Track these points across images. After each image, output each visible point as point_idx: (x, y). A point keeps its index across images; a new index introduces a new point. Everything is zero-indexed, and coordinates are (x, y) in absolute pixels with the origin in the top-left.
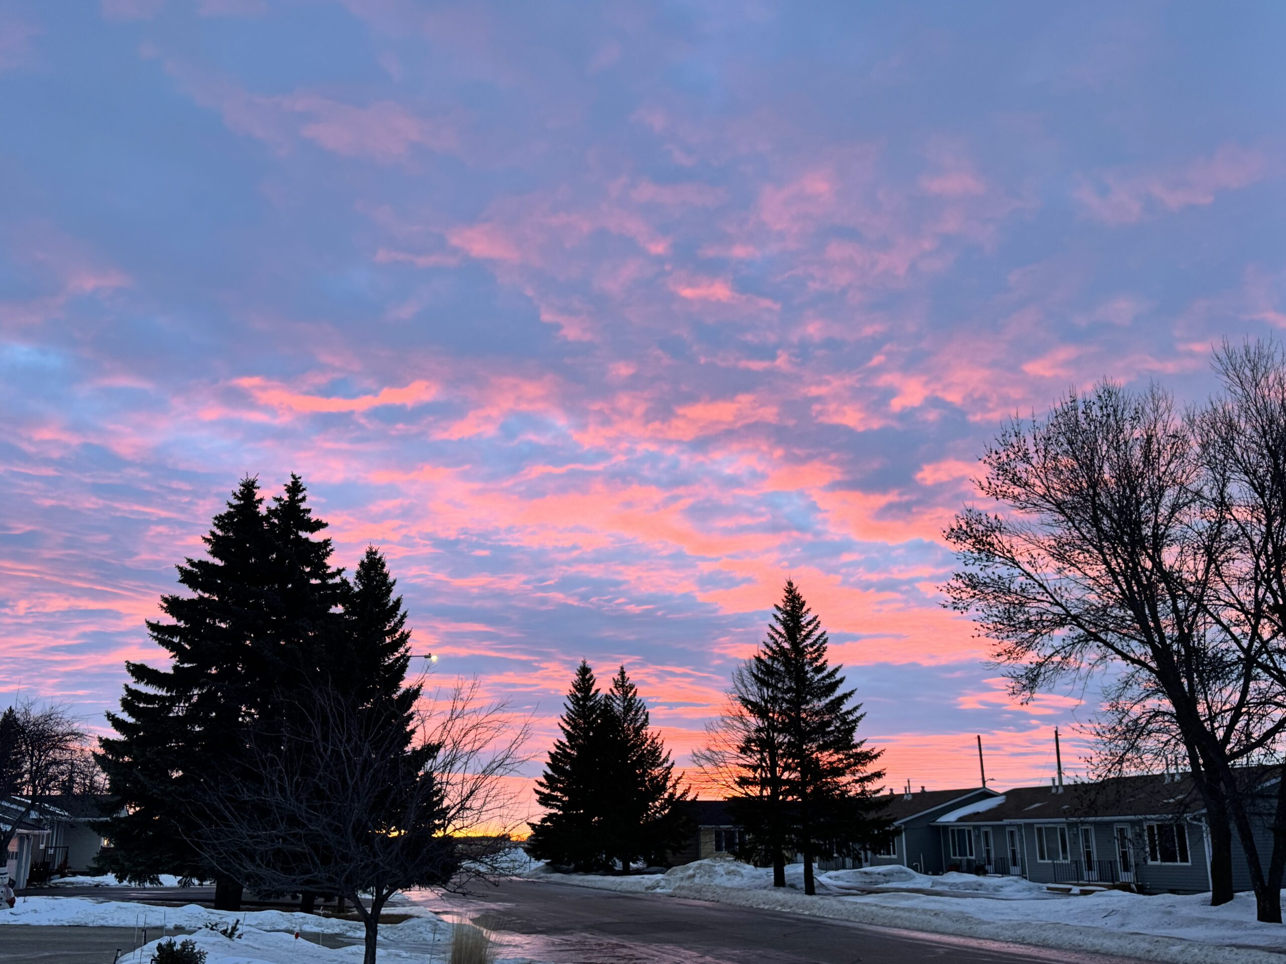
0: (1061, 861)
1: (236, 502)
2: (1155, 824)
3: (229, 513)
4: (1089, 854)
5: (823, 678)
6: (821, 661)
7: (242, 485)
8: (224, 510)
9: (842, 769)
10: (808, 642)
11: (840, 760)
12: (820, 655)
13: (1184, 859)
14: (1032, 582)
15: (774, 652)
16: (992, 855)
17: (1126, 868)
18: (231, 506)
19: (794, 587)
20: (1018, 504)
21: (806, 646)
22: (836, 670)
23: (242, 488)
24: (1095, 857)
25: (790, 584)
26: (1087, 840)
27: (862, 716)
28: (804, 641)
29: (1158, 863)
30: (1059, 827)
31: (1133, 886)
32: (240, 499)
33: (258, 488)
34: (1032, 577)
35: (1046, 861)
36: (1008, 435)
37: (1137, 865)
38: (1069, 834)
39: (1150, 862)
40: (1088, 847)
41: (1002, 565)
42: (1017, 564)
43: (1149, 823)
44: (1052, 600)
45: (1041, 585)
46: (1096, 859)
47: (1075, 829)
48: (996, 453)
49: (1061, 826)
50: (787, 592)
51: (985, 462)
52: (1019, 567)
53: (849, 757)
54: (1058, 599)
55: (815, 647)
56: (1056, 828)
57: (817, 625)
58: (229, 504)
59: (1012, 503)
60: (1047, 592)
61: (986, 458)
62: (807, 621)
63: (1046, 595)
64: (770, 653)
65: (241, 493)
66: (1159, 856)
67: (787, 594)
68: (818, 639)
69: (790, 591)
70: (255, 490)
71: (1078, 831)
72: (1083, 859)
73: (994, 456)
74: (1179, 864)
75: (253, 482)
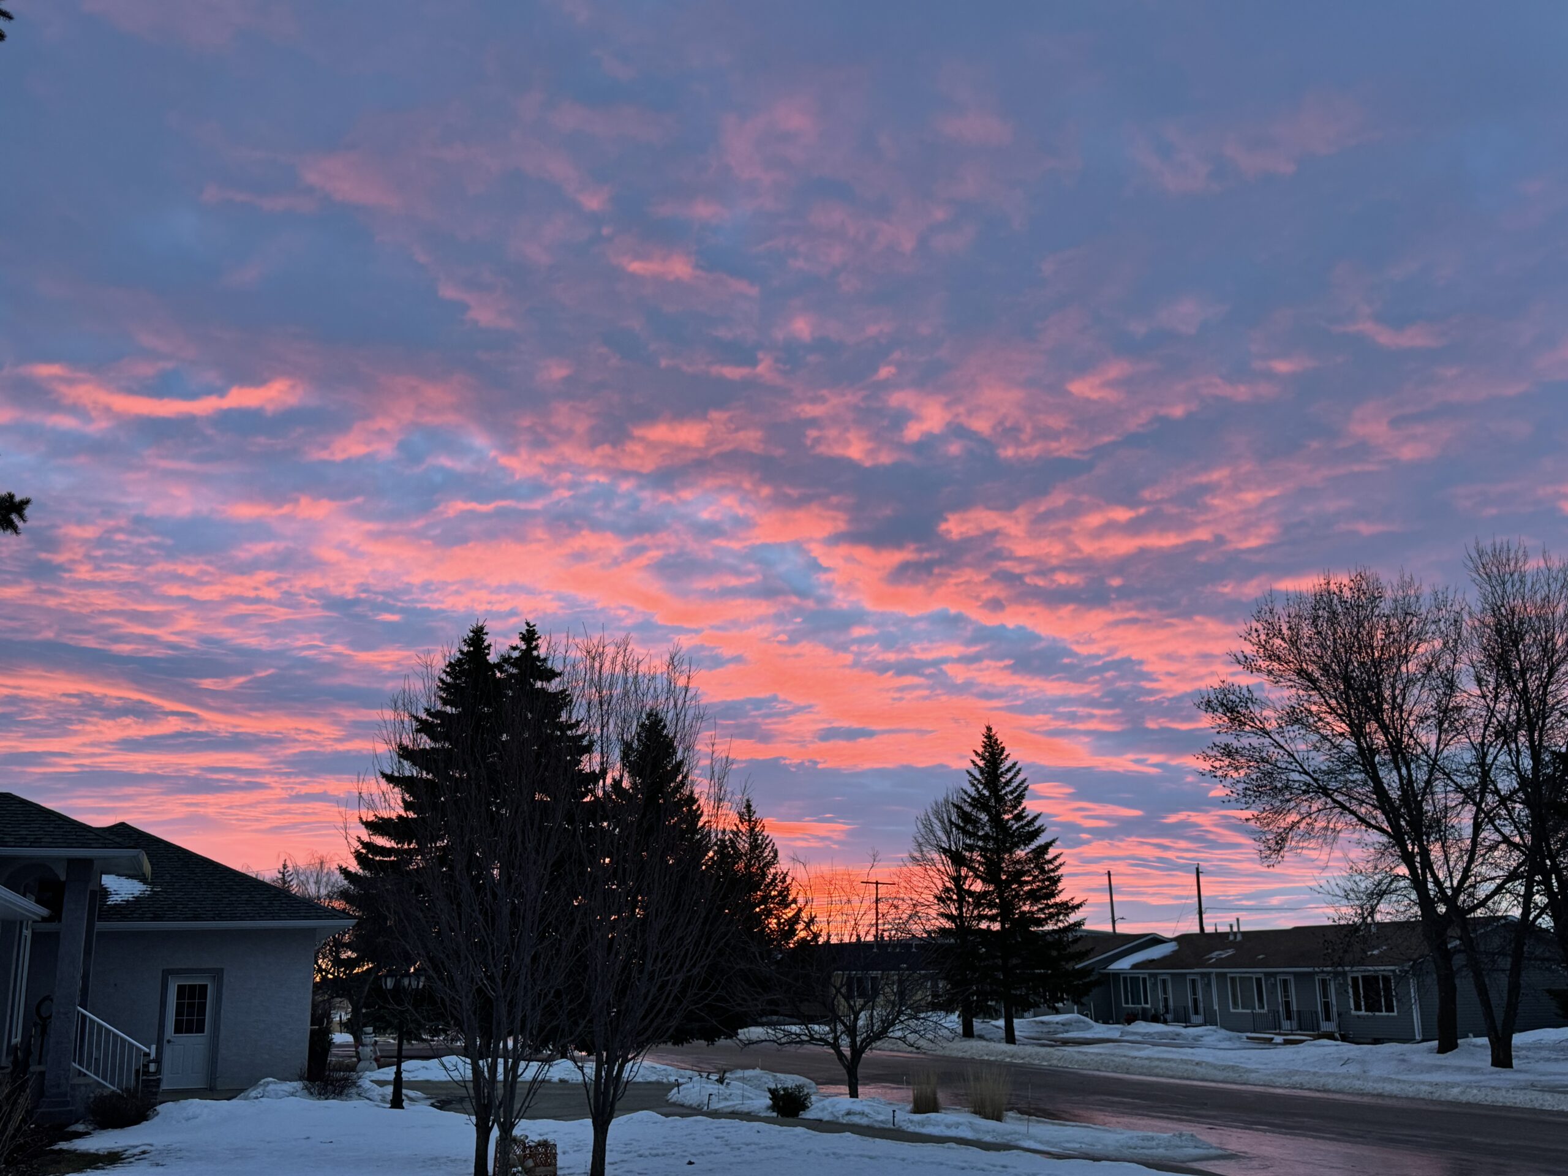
0: (1258, 1010)
1: (465, 649)
2: (1359, 975)
3: (459, 661)
4: (1287, 1004)
5: (1023, 827)
6: (1020, 808)
7: (472, 632)
8: (455, 657)
9: (1045, 920)
10: (1008, 789)
11: (1041, 910)
12: (1020, 803)
13: (1390, 1009)
14: (1282, 752)
15: (973, 799)
16: (1171, 1003)
17: (1328, 1018)
18: (461, 652)
19: (994, 732)
20: (1272, 677)
21: (1006, 794)
22: (1036, 818)
23: (471, 634)
24: (1294, 1007)
25: (989, 729)
26: (1286, 990)
27: (1061, 865)
28: (1003, 788)
29: (1363, 1013)
30: (1254, 976)
31: (1337, 1035)
32: (469, 646)
33: (486, 634)
34: (1282, 747)
35: (1240, 1010)
36: (1263, 612)
37: (1339, 1015)
38: (1266, 984)
39: (1353, 1012)
40: (1287, 996)
41: (1252, 735)
42: (1267, 733)
43: (1355, 975)
44: (1301, 770)
45: (1290, 755)
46: (1295, 1009)
47: (1273, 979)
48: (1256, 631)
49: (1258, 976)
50: (986, 737)
51: (1245, 639)
52: (1270, 737)
53: (1048, 906)
54: (1306, 767)
55: (1015, 795)
56: (1251, 978)
57: (1018, 773)
59: (1266, 677)
60: (1297, 762)
61: (1246, 635)
62: (1006, 768)
63: (1294, 764)
64: (969, 800)
65: (470, 639)
66: (1363, 1008)
67: (985, 740)
68: (1018, 786)
69: (989, 737)
70: (485, 637)
71: (1276, 981)
72: (1281, 1009)
73: (1255, 634)
74: (1384, 1013)
75: (482, 628)
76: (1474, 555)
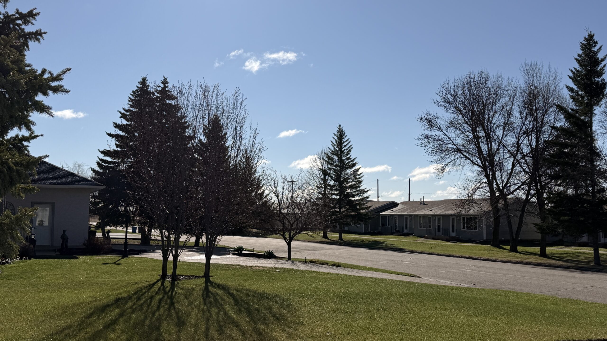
0: (428, 228)
1: (139, 86)
2: (465, 217)
3: (137, 90)
4: (439, 226)
5: (350, 162)
6: (349, 155)
7: (142, 79)
8: (135, 89)
9: (356, 195)
10: (345, 148)
11: (355, 192)
12: (349, 153)
13: (475, 228)
14: (446, 137)
15: (332, 151)
16: (398, 225)
17: (453, 231)
19: (342, 127)
20: (446, 109)
21: (344, 150)
22: (354, 159)
25: (340, 126)
26: (439, 221)
27: (362, 176)
29: (466, 230)
32: (141, 85)
33: (147, 80)
34: (446, 135)
35: (422, 228)
36: (445, 84)
37: (457, 230)
38: (432, 219)
39: (462, 230)
40: (439, 224)
41: (436, 131)
42: (442, 130)
45: (449, 138)
46: (442, 228)
47: (435, 218)
48: (442, 91)
49: (429, 216)
52: (443, 132)
53: (357, 191)
54: (454, 143)
55: (348, 150)
56: (427, 217)
57: (349, 142)
58: (137, 86)
59: (444, 109)
60: (452, 141)
61: (438, 93)
62: (345, 140)
65: (141, 82)
66: (466, 228)
67: (338, 130)
68: (349, 147)
69: (340, 129)
72: (437, 228)
73: (441, 93)
74: (473, 230)
75: (146, 78)
76: (524, 66)
